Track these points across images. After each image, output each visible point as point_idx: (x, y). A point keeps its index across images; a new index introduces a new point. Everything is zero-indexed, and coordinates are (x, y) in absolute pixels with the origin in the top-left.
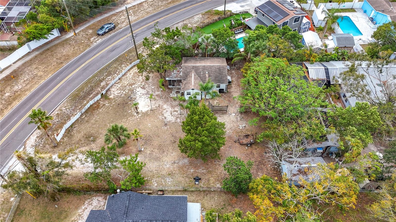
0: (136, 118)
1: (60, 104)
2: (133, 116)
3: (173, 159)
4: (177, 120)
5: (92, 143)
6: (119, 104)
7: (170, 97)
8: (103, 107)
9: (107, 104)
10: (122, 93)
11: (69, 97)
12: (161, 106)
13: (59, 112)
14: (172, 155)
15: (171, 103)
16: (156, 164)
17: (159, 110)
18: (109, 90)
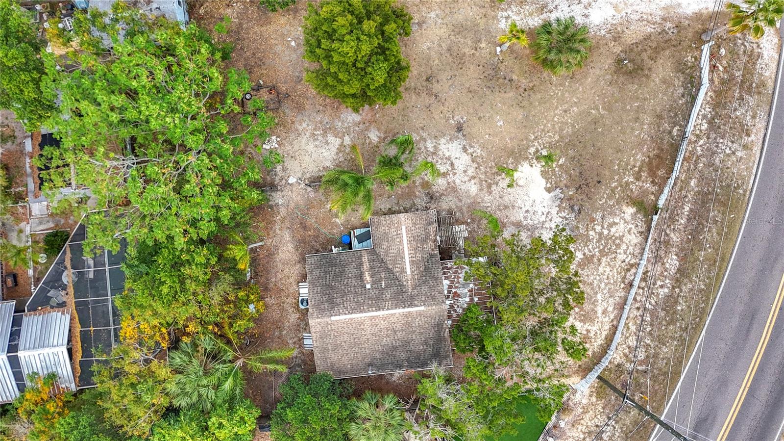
0: (540, 141)
1: (758, 168)
2: (551, 146)
3: (424, 32)
4: (435, 146)
5: (623, 55)
6: (599, 182)
7: (467, 224)
8: (637, 169)
9: (631, 179)
10: (605, 226)
11: (744, 195)
12: (486, 190)
13: (746, 140)
14: (428, 44)
15: (460, 201)
16: (459, 17)
17: (486, 173)
18: (645, 235)
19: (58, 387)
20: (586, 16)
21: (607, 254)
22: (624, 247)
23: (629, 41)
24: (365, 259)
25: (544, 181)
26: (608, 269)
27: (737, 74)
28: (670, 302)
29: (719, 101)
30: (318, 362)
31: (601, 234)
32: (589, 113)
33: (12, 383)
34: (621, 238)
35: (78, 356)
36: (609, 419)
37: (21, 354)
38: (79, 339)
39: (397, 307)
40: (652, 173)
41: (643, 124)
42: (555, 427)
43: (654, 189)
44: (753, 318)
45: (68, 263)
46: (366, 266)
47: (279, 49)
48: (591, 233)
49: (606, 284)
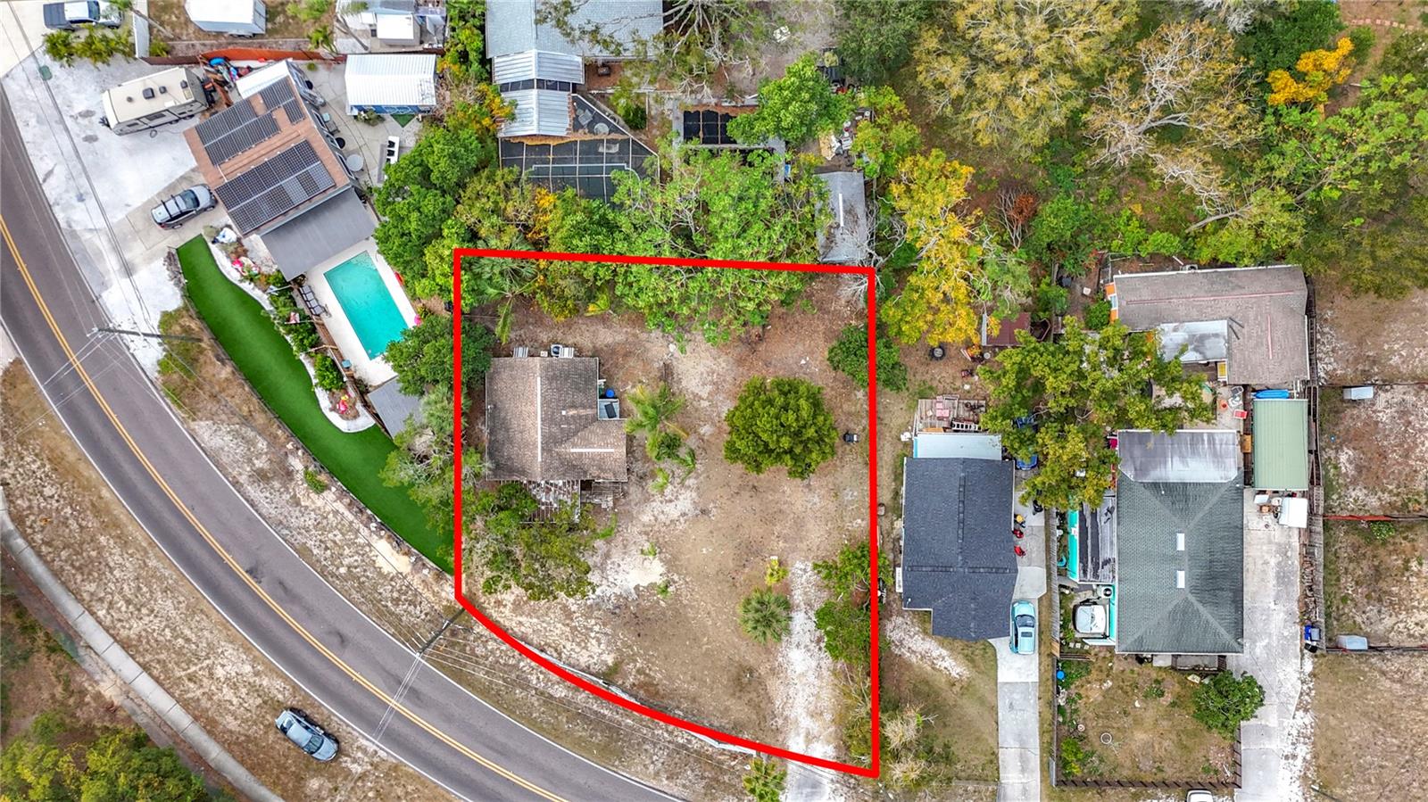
0: (683, 586)
1: (635, 781)
2: (677, 595)
3: (800, 489)
4: (689, 486)
5: (756, 675)
6: (639, 635)
7: (613, 509)
8: (648, 671)
9: (638, 665)
10: (598, 635)
11: (614, 765)
12: (644, 529)
13: (664, 775)
14: (788, 492)
15: (636, 505)
16: (810, 524)
17: (659, 531)
18: (587, 670)
19: (502, 121)
20: (798, 646)
21: (572, 633)
22: (578, 649)
23: (769, 683)
24: (589, 412)
25: (646, 585)
26: (558, 632)
27: (726, 778)
28: (523, 683)
29: (701, 757)
30: (502, 360)
31: (591, 630)
32: (704, 635)
33: (510, 78)
34: (586, 648)
35: (528, 142)
36: (426, 614)
37: (534, 92)
38: (543, 142)
39: (543, 436)
40: (642, 685)
41: (689, 683)
42: (424, 565)
43: (628, 685)
44: (502, 754)
45: (613, 135)
46: (582, 412)
47: (800, 347)
48: (593, 622)
49: (545, 628)
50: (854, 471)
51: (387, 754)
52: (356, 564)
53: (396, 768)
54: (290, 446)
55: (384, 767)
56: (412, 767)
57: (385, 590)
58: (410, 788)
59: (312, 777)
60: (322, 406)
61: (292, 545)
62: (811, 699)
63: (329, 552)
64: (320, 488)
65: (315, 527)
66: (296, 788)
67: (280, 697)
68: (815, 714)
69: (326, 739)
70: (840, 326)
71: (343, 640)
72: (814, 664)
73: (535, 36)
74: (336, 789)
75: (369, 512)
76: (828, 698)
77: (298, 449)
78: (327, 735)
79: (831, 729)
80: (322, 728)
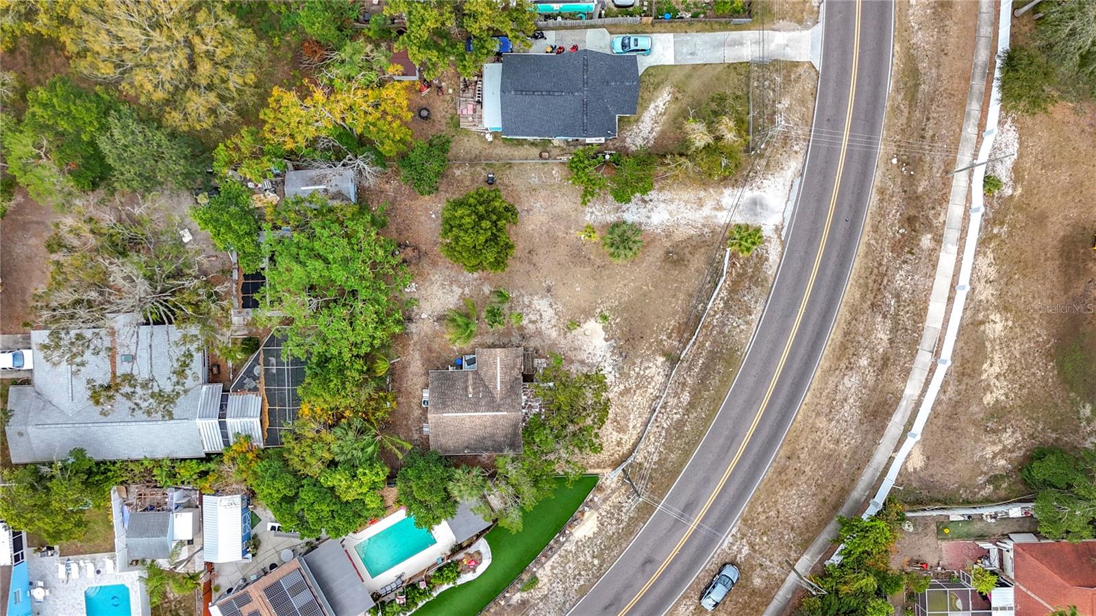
1: (753, 338)
2: (611, 309)
3: (530, 216)
4: (530, 301)
5: (671, 249)
6: (642, 337)
7: (547, 358)
8: (669, 331)
9: (665, 338)
10: (642, 369)
11: (741, 356)
12: (563, 335)
13: (748, 317)
14: (533, 226)
15: (544, 342)
16: (557, 209)
17: (564, 323)
18: (668, 376)
19: (251, 444)
21: (641, 387)
22: (653, 384)
23: (677, 239)
24: (470, 377)
25: (604, 333)
26: (640, 398)
27: (750, 270)
28: (680, 424)
29: (733, 290)
30: (431, 443)
31: (638, 374)
32: (641, 288)
33: (219, 439)
34: (652, 377)
35: (267, 425)
36: (629, 498)
37: (228, 420)
38: (266, 413)
39: (488, 411)
40: (680, 334)
41: (678, 299)
42: (591, 500)
43: (679, 346)
44: (733, 440)
45: (261, 361)
46: (470, 382)
47: (423, 218)
48: (632, 372)
49: (638, 408)
50: (516, 176)
51: (734, 528)
52: (591, 552)
53: (745, 520)
54: (502, 603)
55: (744, 529)
56: (744, 508)
57: (611, 530)
58: (760, 510)
59: (752, 583)
60: (472, 579)
61: (578, 600)
62: (688, 207)
63: (582, 573)
64: (534, 580)
65: (563, 583)
66: (761, 595)
67: (692, 608)
68: (700, 203)
69: (723, 573)
70: (406, 189)
71: (648, 561)
72: (662, 205)
73: (186, 421)
74: (761, 565)
75: (552, 542)
76: (689, 194)
77: (505, 597)
78: (720, 571)
79: (712, 191)
80: (715, 576)
